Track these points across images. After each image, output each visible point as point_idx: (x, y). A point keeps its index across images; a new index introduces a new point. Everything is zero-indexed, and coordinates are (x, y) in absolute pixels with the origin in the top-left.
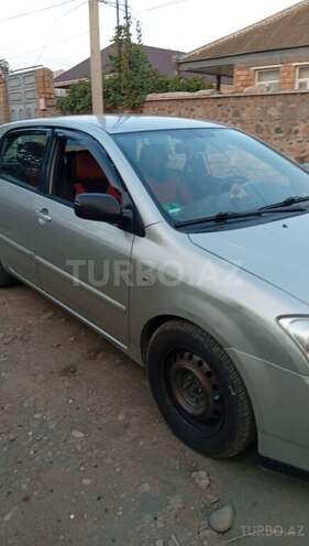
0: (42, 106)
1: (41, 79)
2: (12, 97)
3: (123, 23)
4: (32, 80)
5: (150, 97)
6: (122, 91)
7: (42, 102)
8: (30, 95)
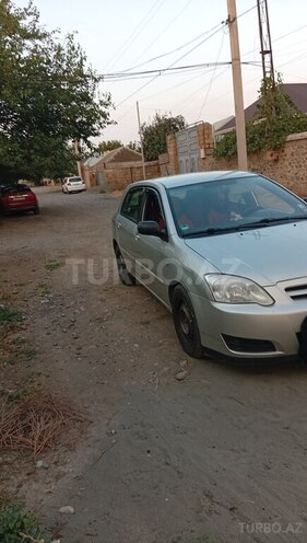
0: (203, 156)
1: (201, 133)
2: (180, 150)
3: (268, 75)
4: (194, 134)
5: (290, 137)
6: (266, 135)
7: (202, 151)
8: (193, 147)
